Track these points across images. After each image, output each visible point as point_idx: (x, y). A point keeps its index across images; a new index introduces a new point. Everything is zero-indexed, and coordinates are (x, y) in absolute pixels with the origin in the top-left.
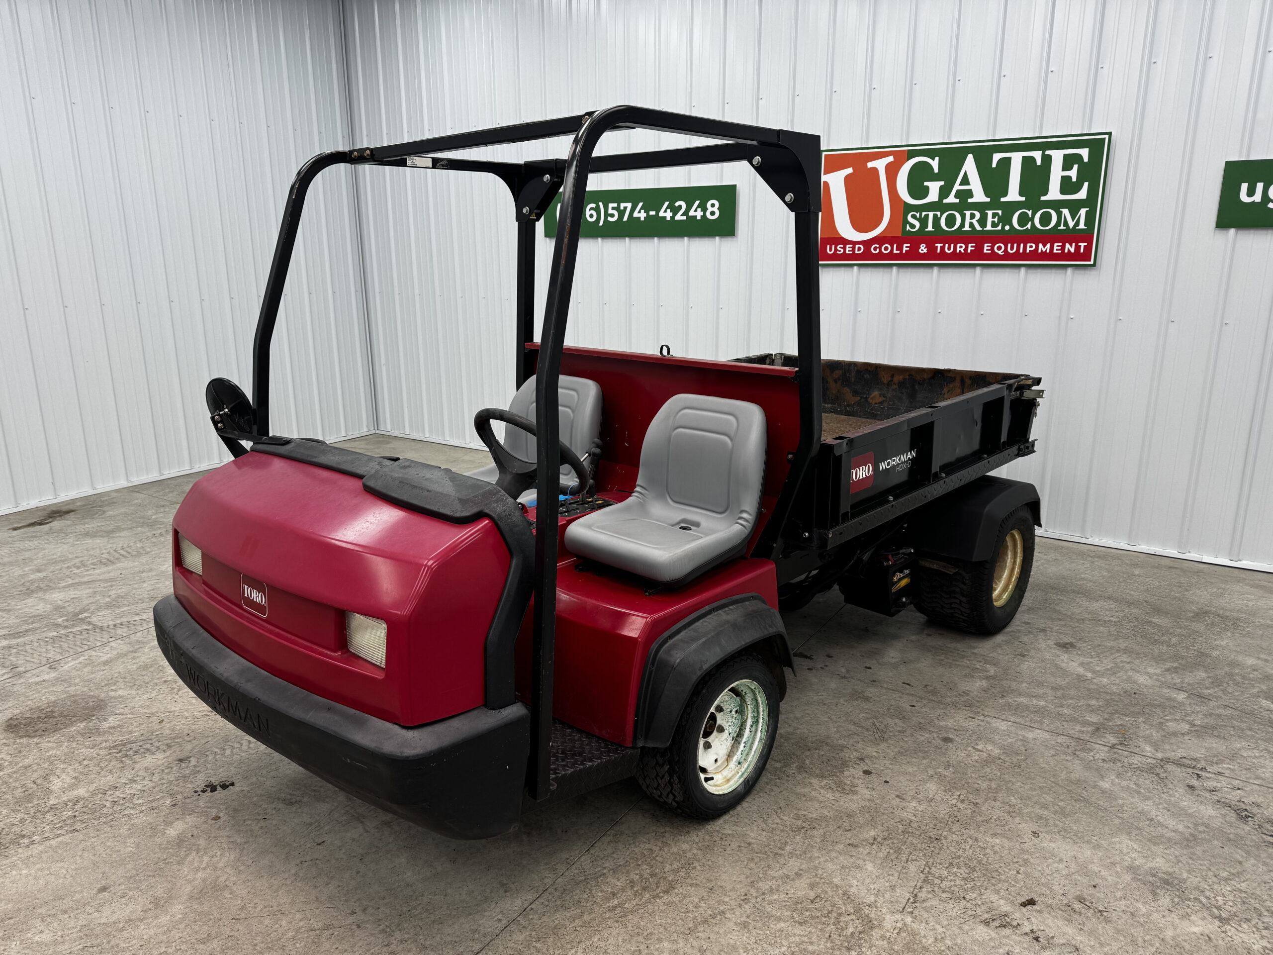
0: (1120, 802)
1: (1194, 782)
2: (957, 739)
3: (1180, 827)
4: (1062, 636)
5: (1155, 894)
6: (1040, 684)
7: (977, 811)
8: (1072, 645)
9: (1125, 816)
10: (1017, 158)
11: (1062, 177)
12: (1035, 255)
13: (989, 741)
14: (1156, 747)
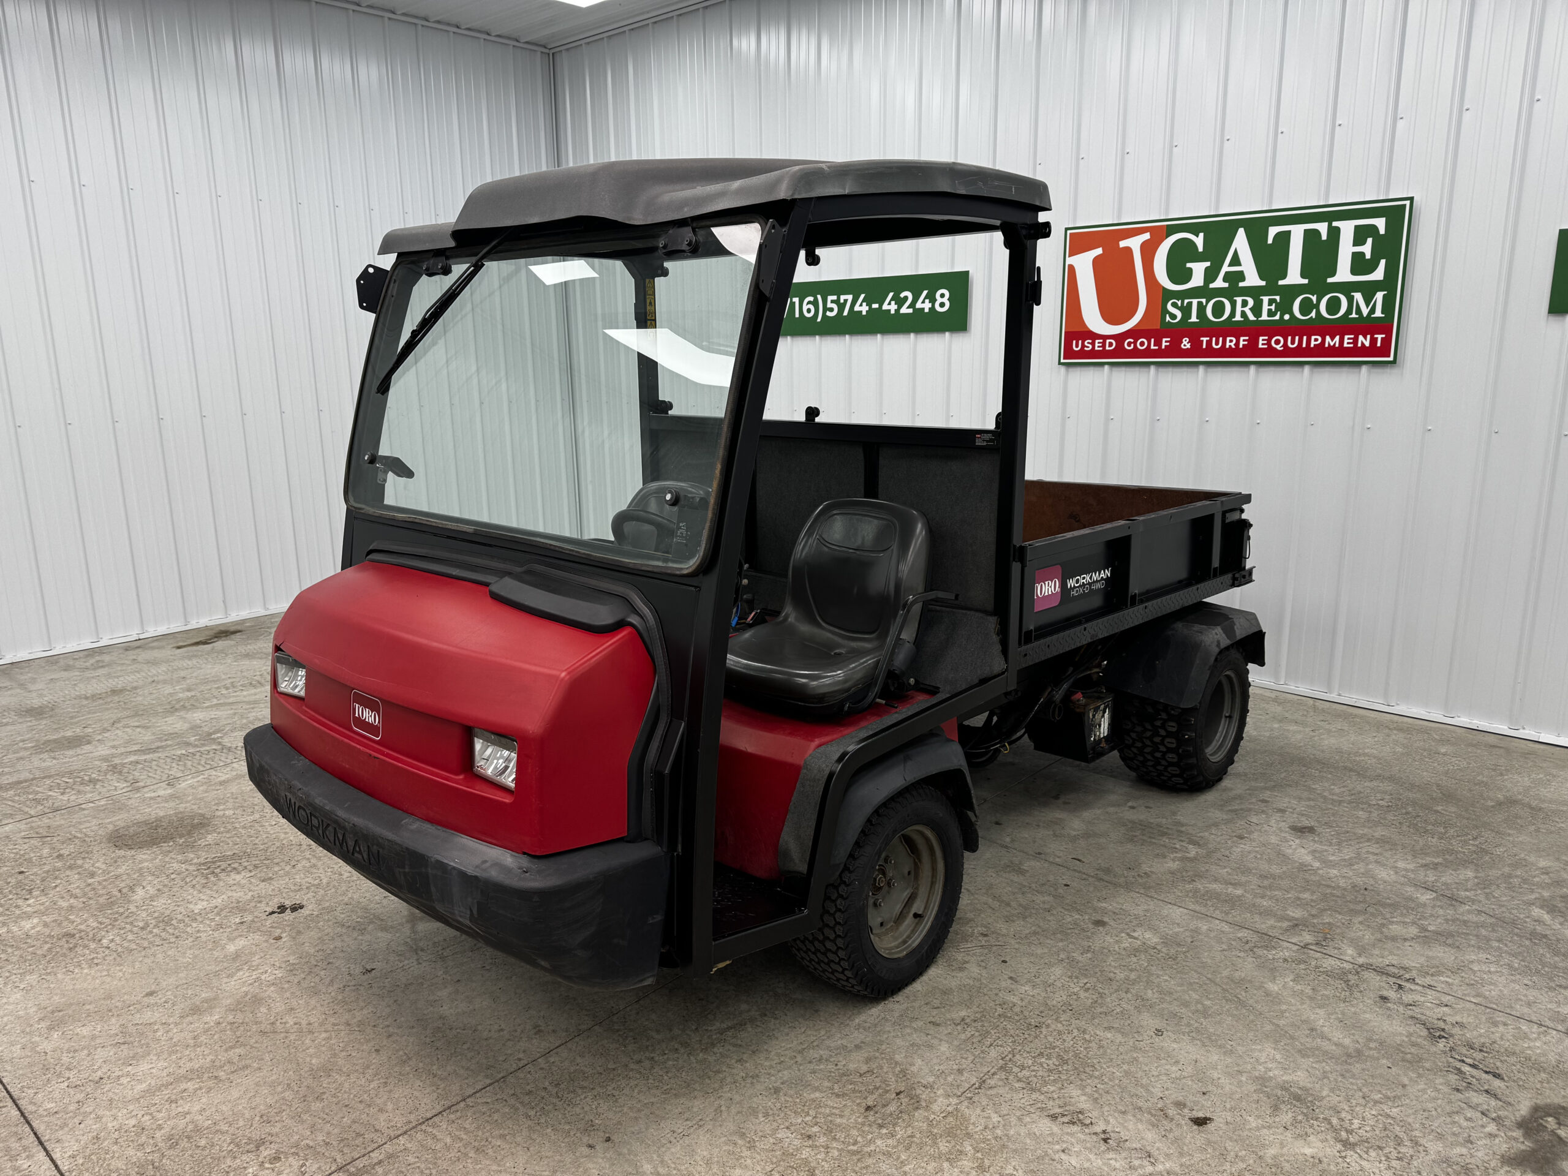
0: (1284, 1007)
1: (1392, 994)
2: (1112, 923)
3: (1347, 1041)
4: (1303, 819)
5: (1276, 1108)
6: (1247, 871)
7: (1099, 1001)
8: (1311, 830)
9: (1282, 1022)
10: (1297, 232)
11: (1353, 253)
12: (1321, 350)
13: (1151, 928)
14: (1361, 950)
